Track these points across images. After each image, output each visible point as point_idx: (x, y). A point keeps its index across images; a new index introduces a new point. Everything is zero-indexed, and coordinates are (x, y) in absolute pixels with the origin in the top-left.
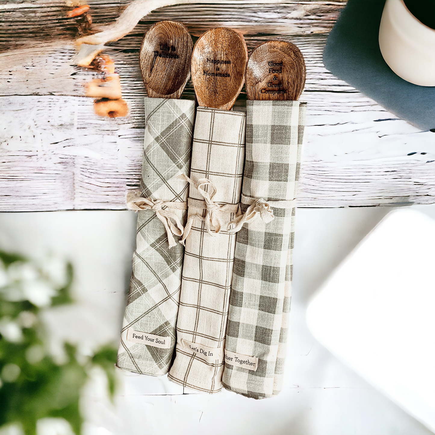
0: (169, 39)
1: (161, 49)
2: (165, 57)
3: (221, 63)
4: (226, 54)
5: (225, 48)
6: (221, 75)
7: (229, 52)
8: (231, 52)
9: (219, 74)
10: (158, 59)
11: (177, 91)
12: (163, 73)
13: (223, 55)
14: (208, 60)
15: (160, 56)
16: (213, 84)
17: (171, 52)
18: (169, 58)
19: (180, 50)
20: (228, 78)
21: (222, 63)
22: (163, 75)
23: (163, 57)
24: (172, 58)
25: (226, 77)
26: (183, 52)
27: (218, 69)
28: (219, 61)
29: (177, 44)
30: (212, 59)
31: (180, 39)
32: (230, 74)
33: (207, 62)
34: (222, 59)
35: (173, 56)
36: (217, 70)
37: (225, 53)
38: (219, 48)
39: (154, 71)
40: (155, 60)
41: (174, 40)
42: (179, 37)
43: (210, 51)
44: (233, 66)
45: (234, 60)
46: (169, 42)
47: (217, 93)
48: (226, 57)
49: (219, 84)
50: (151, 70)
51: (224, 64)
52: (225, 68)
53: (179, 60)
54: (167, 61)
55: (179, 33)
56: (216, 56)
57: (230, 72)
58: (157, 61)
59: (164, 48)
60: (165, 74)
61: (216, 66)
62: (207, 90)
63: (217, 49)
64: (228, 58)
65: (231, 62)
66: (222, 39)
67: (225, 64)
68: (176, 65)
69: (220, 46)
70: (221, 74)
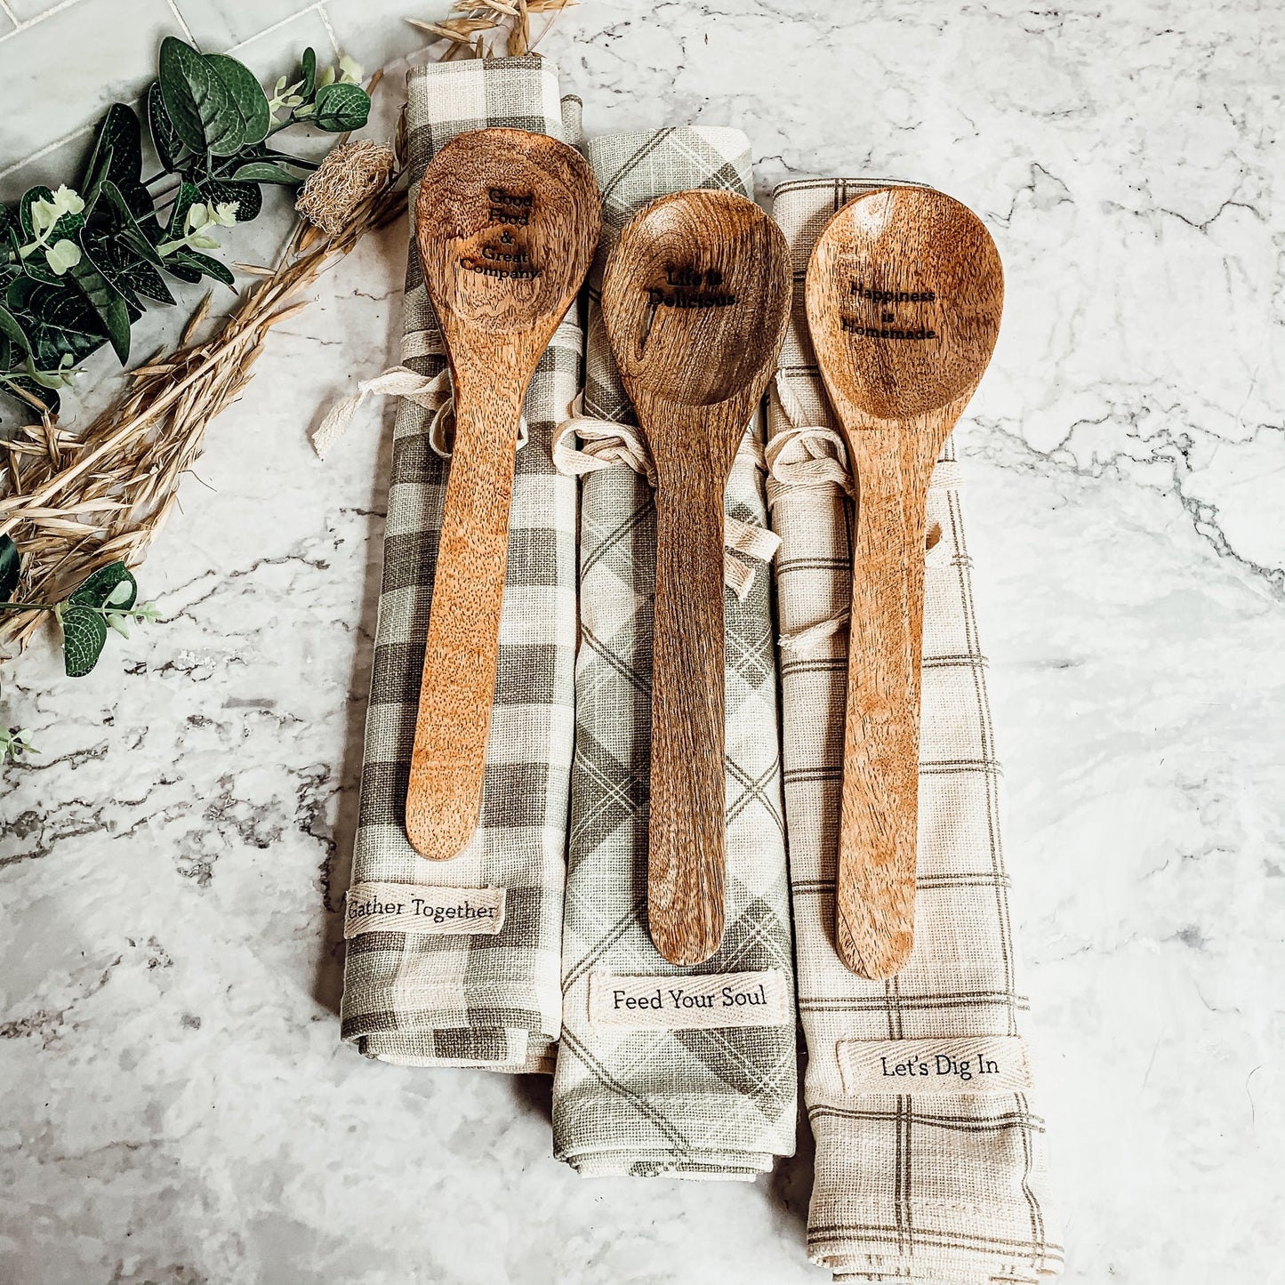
0: (699, 248)
1: (670, 282)
2: (684, 307)
3: (897, 300)
4: (916, 272)
5: (915, 253)
6: (898, 334)
7: (927, 265)
8: (934, 267)
9: (892, 332)
10: (663, 314)
11: (741, 388)
12: (682, 351)
13: (904, 277)
14: (854, 288)
15: (669, 304)
16: (874, 358)
17: (705, 291)
18: (701, 307)
19: (740, 278)
20: (928, 344)
21: (902, 300)
22: (683, 358)
23: (678, 306)
24: (708, 306)
25: (919, 338)
26: (748, 281)
27: (888, 317)
28: (891, 294)
29: (729, 262)
30: (868, 286)
31: (739, 244)
32: (938, 331)
33: (852, 293)
34: (902, 289)
35: (710, 300)
36: (884, 320)
37: (912, 269)
38: (891, 255)
39: (650, 343)
40: (653, 315)
41: (716, 251)
42: (735, 240)
43: (862, 260)
44: (945, 307)
45: (947, 289)
46: (698, 259)
47: (895, 385)
48: (918, 281)
49: (896, 360)
50: (643, 342)
51: (911, 303)
52: (914, 315)
53: (736, 307)
54: (692, 317)
55: (733, 225)
56: (881, 278)
57: (932, 323)
58: (659, 318)
59: (682, 278)
60: (691, 354)
61: (880, 309)
62: (858, 374)
63: (886, 256)
64: (924, 285)
65: (937, 295)
66: (906, 226)
67: (915, 301)
68: (727, 323)
69: (897, 248)
70: (903, 333)
